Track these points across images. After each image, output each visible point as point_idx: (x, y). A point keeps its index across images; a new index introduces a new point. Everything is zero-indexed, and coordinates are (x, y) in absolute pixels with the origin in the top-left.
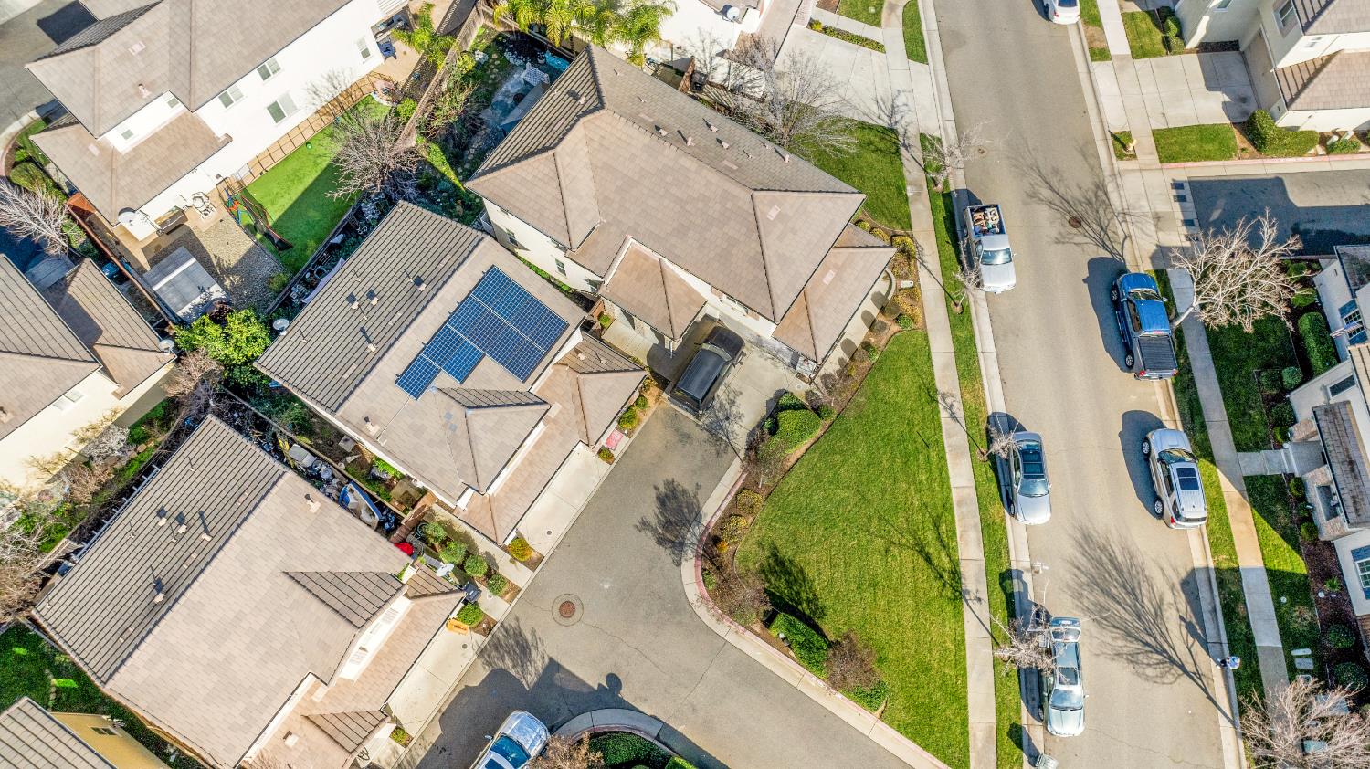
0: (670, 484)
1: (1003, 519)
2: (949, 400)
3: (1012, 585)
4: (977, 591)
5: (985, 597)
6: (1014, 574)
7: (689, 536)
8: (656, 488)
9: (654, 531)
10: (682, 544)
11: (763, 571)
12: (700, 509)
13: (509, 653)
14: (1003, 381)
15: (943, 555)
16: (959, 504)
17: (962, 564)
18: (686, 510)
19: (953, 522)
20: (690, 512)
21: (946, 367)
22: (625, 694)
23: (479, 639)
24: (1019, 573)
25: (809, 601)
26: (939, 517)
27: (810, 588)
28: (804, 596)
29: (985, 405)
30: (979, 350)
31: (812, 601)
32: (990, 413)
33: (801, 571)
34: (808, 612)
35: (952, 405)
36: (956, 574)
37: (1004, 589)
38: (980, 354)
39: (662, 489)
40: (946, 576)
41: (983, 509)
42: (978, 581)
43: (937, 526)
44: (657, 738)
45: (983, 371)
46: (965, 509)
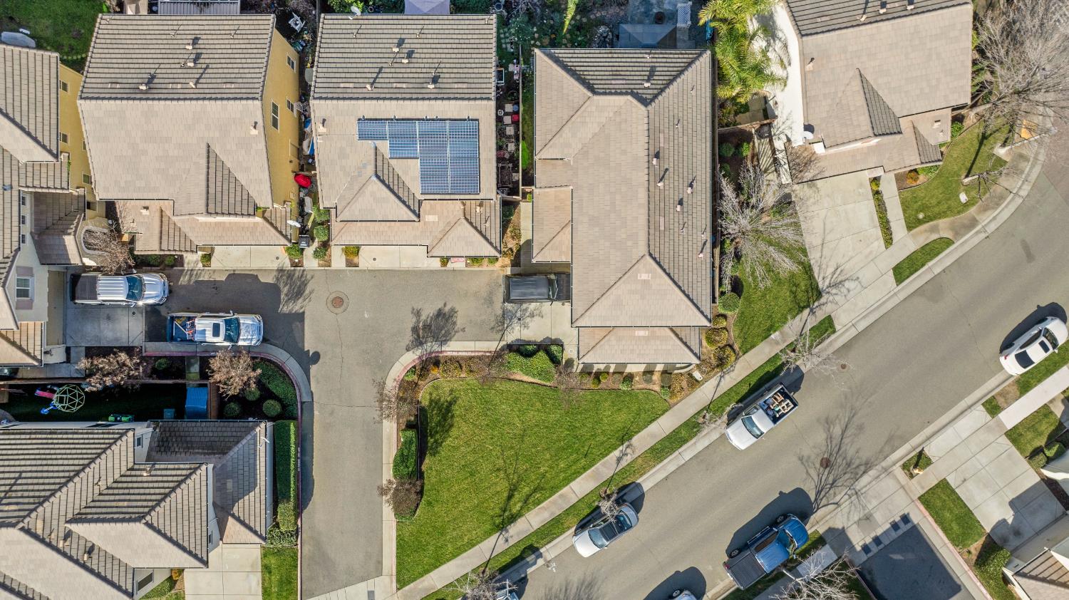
0: (453, 311)
1: (569, 528)
2: (629, 451)
3: (530, 555)
4: (512, 537)
5: (511, 542)
6: (537, 553)
7: (429, 344)
8: (445, 305)
9: (418, 322)
10: (421, 344)
11: (436, 403)
12: (450, 340)
13: (291, 286)
14: (666, 478)
15: (520, 505)
16: (561, 496)
17: (523, 518)
18: (443, 332)
19: (546, 499)
20: (444, 336)
21: (652, 436)
22: (314, 369)
23: (287, 265)
24: (540, 556)
25: (436, 441)
26: (542, 489)
27: (445, 438)
28: (438, 436)
29: (641, 475)
30: (680, 450)
31: (438, 444)
32: (638, 481)
33: (451, 426)
34: (429, 445)
35: (627, 454)
36: (513, 519)
37: (523, 552)
38: (677, 453)
39: (447, 309)
40: (507, 514)
41: (567, 512)
42: (518, 534)
43: (535, 491)
44: (302, 403)
45: (666, 461)
46: (560, 501)
